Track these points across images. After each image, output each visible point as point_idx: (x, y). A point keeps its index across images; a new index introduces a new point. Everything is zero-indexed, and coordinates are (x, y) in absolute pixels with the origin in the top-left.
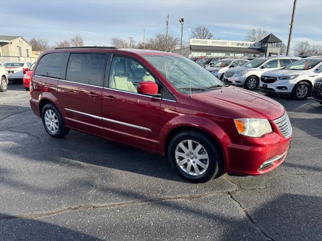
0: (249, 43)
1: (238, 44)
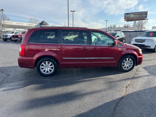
0: (35, 24)
1: (29, 24)
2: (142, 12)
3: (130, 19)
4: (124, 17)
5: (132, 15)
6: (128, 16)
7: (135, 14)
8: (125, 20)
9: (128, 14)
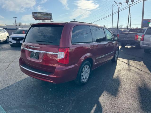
2: (48, 13)
3: (38, 18)
4: (33, 15)
5: (39, 14)
6: (36, 15)
7: (42, 14)
8: (33, 18)
9: (36, 13)
